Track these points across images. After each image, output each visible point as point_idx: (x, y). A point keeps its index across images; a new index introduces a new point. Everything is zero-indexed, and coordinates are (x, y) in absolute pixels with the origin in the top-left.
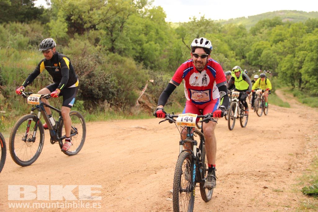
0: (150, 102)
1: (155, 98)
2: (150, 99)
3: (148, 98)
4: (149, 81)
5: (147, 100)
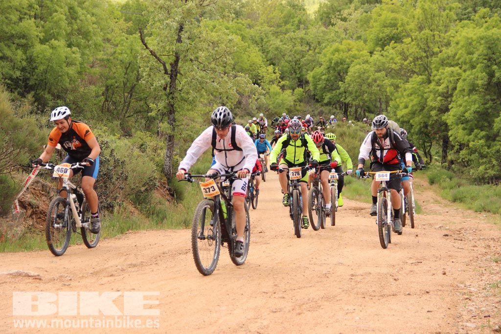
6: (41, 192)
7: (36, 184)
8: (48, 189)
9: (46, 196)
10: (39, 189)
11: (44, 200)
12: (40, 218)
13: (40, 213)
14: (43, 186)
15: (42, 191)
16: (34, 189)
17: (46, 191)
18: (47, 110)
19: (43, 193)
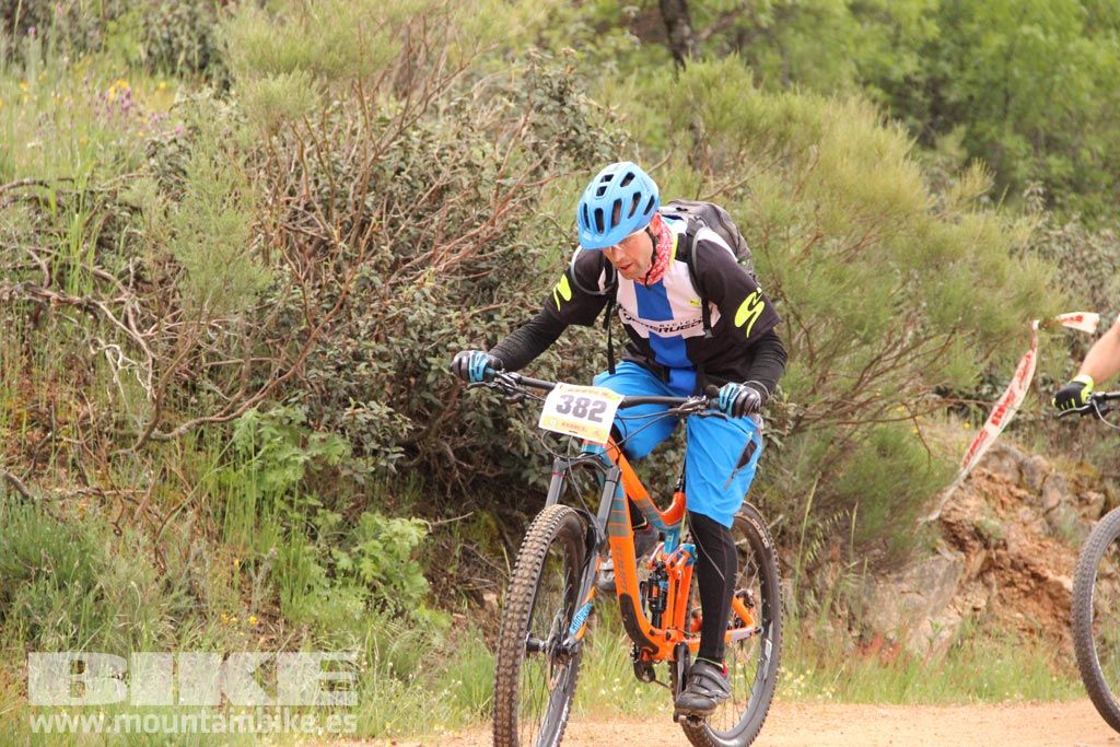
0: (1053, 530)
1: (1105, 492)
2: (1053, 497)
3: (1041, 493)
4: (1047, 325)
5: (1024, 512)
6: (1013, 489)
7: (995, 462)
8: (1038, 480)
9: (1031, 505)
10: (1008, 477)
11: (1028, 517)
12: (1012, 584)
13: (1013, 565)
14: (1020, 468)
15: (1018, 486)
16: (989, 477)
17: (1031, 487)
18: (1032, 193)
19: (1022, 492)
